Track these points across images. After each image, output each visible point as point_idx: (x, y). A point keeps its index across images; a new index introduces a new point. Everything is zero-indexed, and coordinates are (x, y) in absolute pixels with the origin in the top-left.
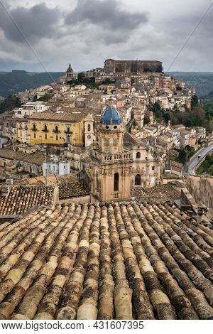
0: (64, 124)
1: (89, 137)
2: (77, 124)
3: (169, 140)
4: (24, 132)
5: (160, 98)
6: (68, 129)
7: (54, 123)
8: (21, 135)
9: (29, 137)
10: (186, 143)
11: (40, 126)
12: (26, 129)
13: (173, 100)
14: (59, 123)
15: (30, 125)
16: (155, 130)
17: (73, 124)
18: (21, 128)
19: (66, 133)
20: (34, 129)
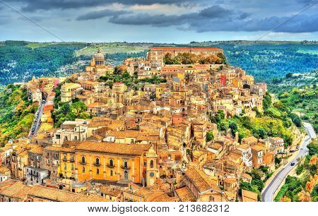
0: (121, 157)
1: (152, 175)
2: (136, 158)
3: (238, 161)
4: (69, 165)
5: (223, 101)
6: (126, 163)
7: (108, 156)
8: (65, 168)
9: (76, 171)
10: (260, 162)
11: (90, 159)
12: (72, 161)
13: (240, 102)
14: (114, 157)
15: (78, 158)
16: (220, 149)
17: (131, 159)
18: (65, 160)
19: (122, 168)
20: (83, 162)
